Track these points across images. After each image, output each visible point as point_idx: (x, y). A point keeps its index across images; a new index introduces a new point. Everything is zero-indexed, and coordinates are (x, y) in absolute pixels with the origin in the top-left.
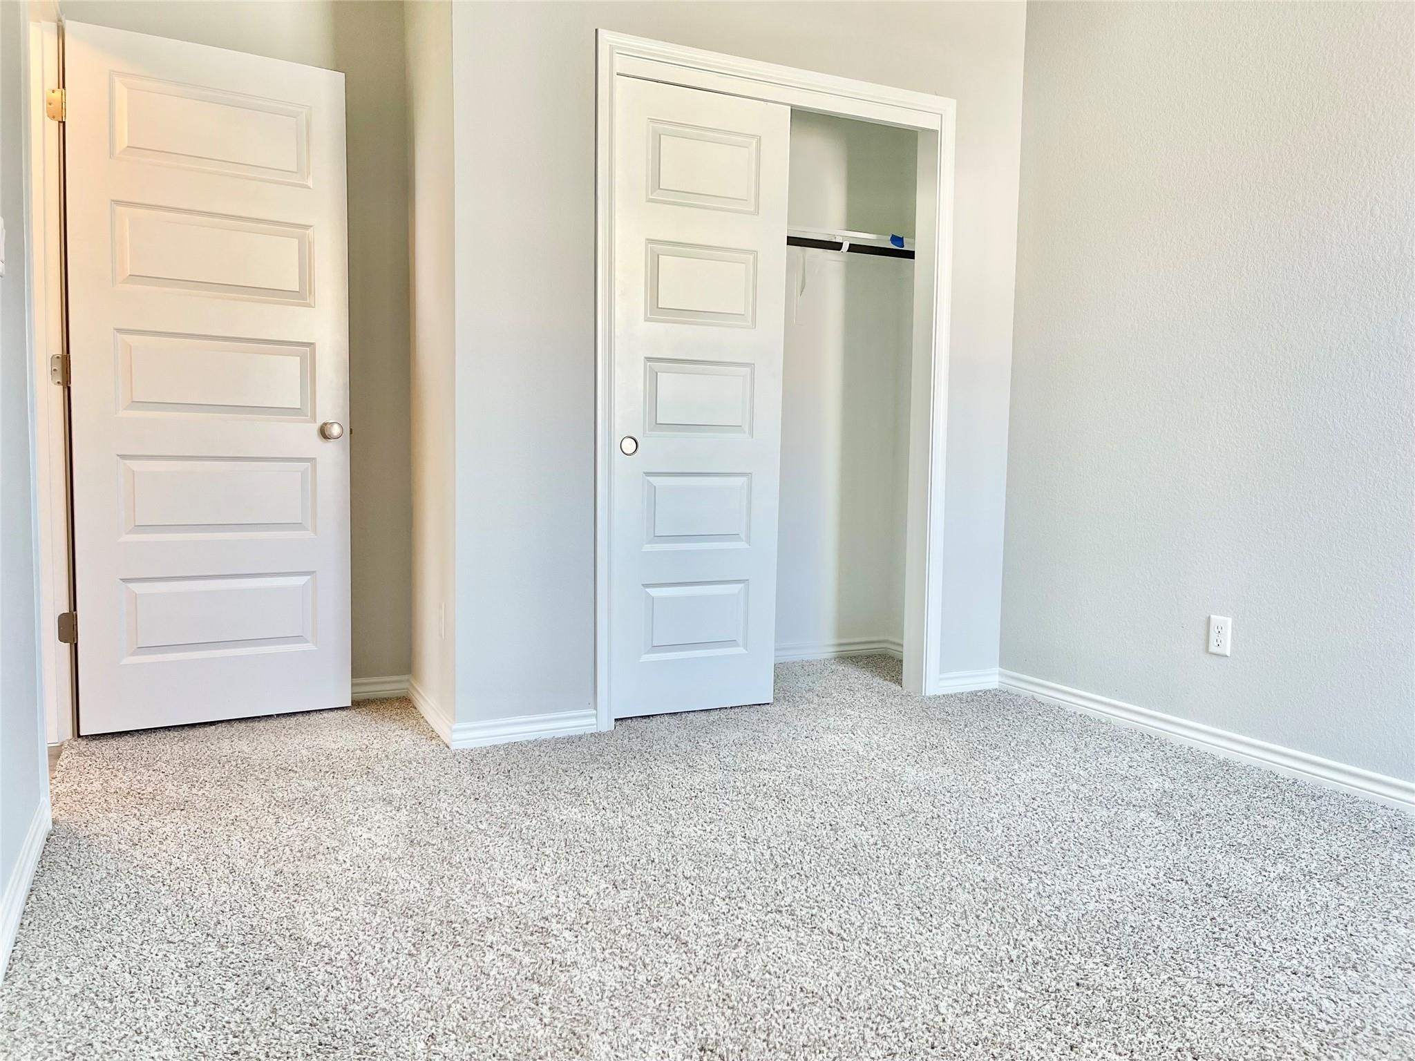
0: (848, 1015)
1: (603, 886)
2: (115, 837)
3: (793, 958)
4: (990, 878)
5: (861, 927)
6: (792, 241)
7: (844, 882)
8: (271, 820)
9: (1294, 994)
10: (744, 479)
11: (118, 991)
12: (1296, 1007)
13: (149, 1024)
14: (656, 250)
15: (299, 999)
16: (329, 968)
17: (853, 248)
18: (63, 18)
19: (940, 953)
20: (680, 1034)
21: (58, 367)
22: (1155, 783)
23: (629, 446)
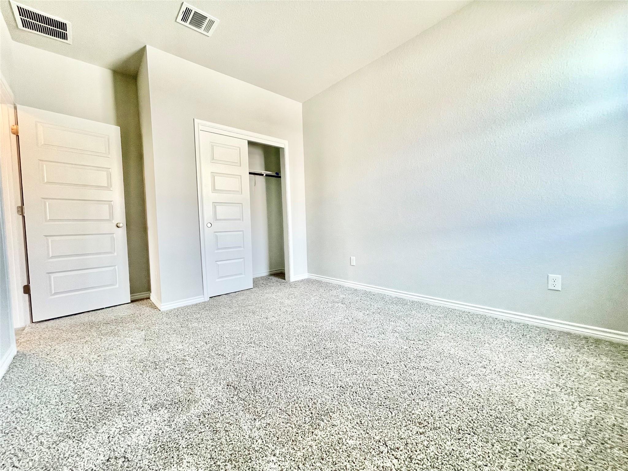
0: (268, 368)
1: (203, 344)
2: (41, 353)
3: (254, 355)
4: (304, 325)
5: (272, 344)
6: (250, 173)
7: (268, 332)
8: (99, 340)
9: (371, 342)
10: (242, 232)
11: (32, 406)
12: (371, 345)
13: (42, 415)
14: (214, 175)
15: (100, 395)
16: (112, 383)
17: (266, 175)
18: (16, 104)
19: (292, 347)
20: (222, 382)
21: (20, 210)
22: (342, 296)
23: (209, 225)
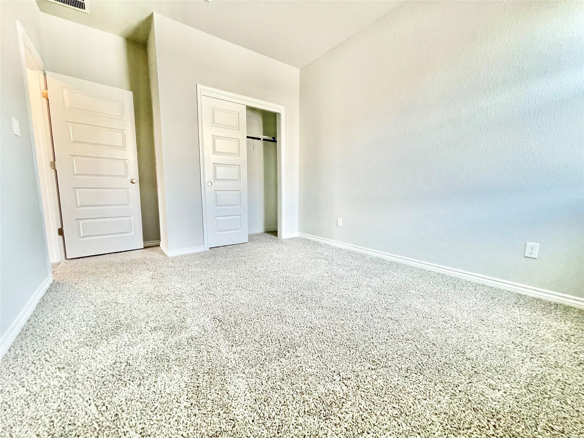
0: (250, 307)
1: (198, 285)
2: (71, 283)
3: (240, 296)
4: (288, 276)
5: (257, 289)
6: (248, 137)
7: (255, 279)
8: (116, 276)
9: (345, 293)
10: (238, 192)
11: (62, 320)
12: (344, 296)
13: (68, 328)
14: (214, 138)
15: (114, 317)
16: (123, 309)
17: (264, 140)
18: (45, 70)
19: (273, 292)
20: (210, 316)
21: (53, 164)
22: (326, 254)
23: (210, 184)
